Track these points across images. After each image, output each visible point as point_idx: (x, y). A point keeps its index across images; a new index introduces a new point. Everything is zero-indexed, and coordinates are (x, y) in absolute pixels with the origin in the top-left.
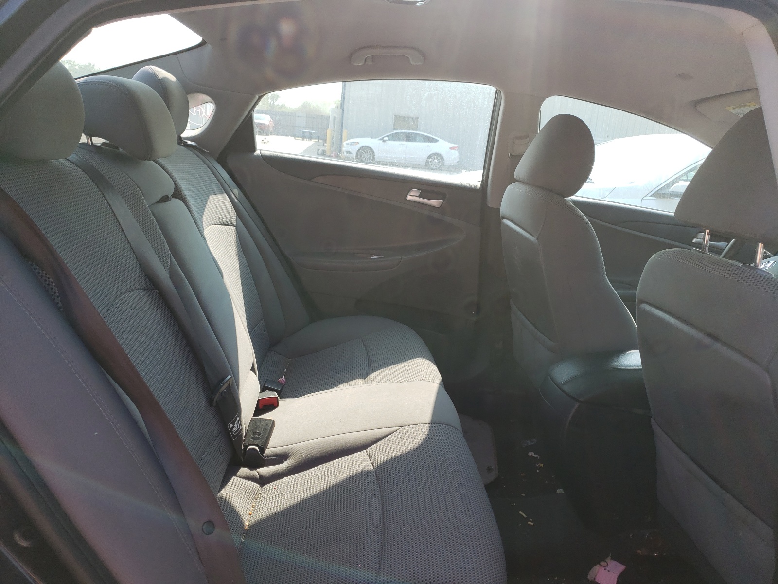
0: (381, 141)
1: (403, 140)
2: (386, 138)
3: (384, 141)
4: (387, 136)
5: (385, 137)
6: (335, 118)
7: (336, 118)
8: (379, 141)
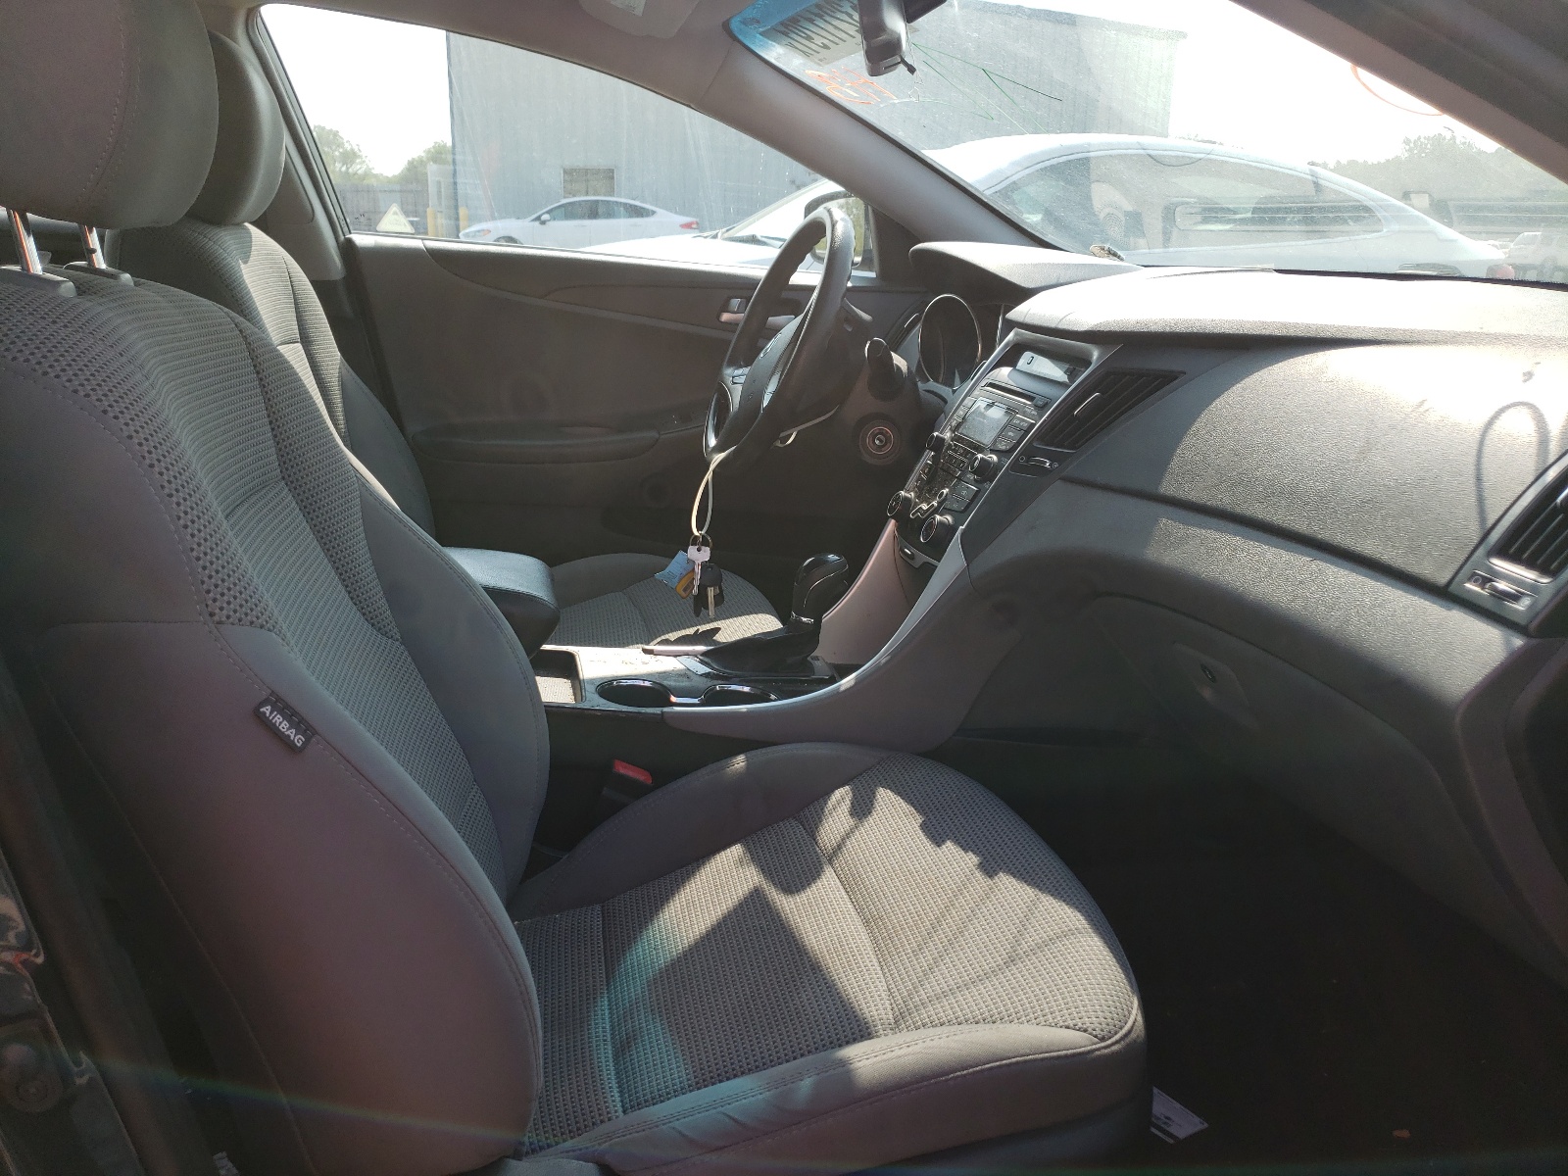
0: (537, 223)
1: (582, 217)
2: (545, 217)
3: (543, 223)
4: (548, 212)
5: (544, 213)
6: (439, 183)
7: (443, 184)
8: (533, 223)
